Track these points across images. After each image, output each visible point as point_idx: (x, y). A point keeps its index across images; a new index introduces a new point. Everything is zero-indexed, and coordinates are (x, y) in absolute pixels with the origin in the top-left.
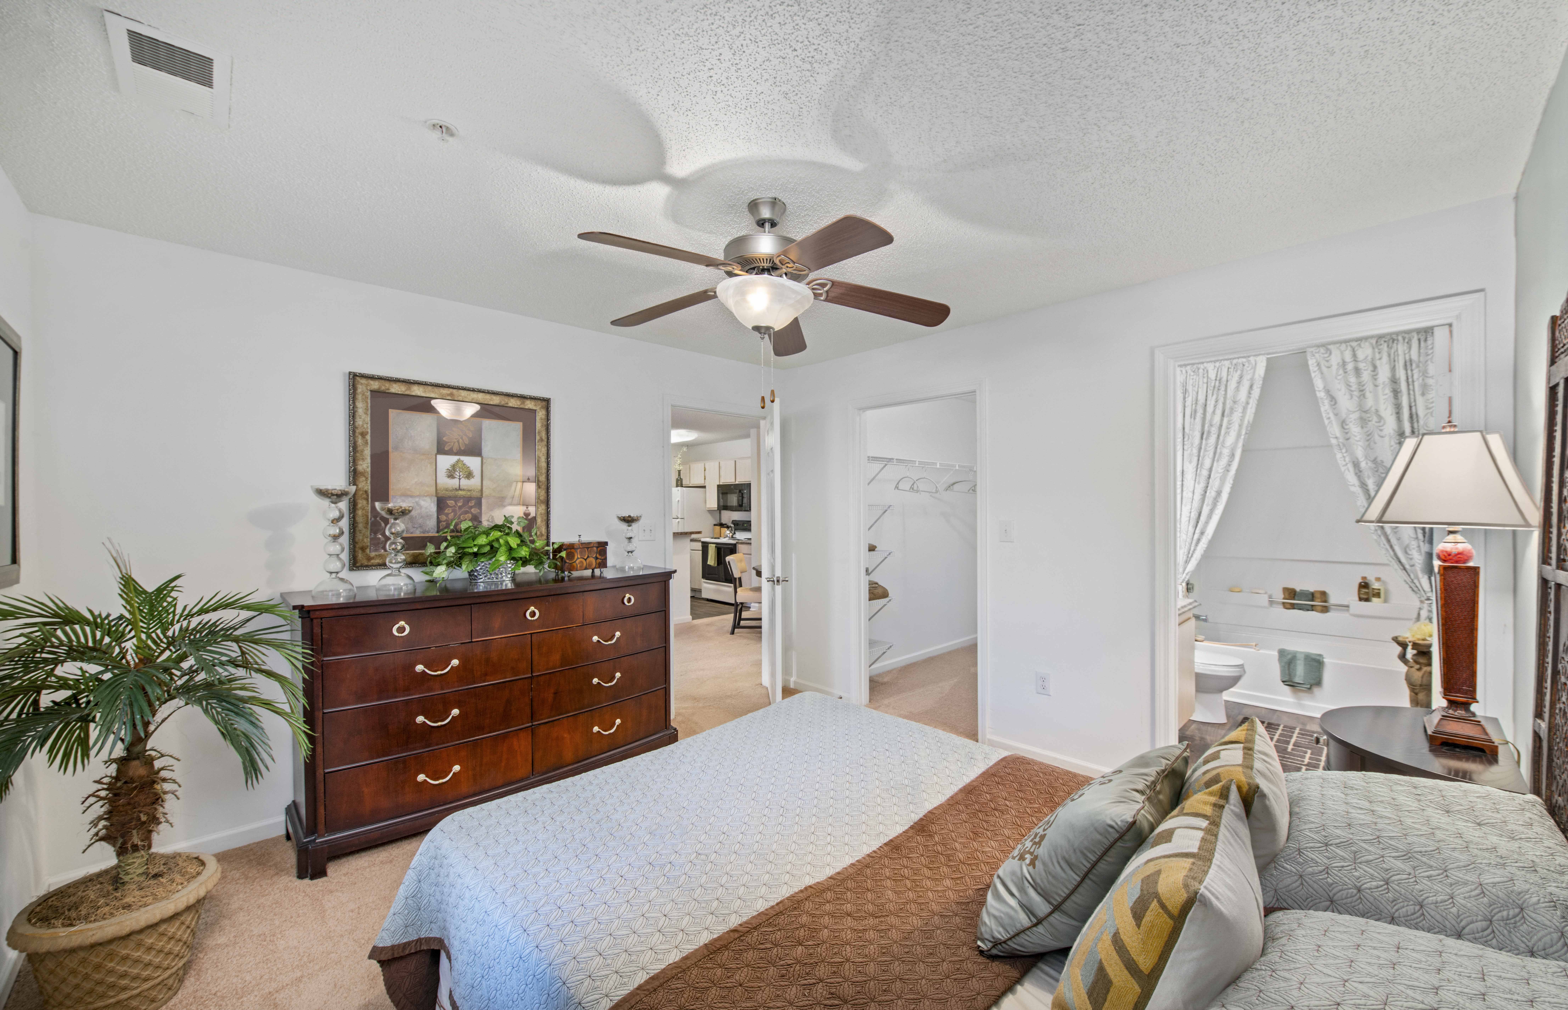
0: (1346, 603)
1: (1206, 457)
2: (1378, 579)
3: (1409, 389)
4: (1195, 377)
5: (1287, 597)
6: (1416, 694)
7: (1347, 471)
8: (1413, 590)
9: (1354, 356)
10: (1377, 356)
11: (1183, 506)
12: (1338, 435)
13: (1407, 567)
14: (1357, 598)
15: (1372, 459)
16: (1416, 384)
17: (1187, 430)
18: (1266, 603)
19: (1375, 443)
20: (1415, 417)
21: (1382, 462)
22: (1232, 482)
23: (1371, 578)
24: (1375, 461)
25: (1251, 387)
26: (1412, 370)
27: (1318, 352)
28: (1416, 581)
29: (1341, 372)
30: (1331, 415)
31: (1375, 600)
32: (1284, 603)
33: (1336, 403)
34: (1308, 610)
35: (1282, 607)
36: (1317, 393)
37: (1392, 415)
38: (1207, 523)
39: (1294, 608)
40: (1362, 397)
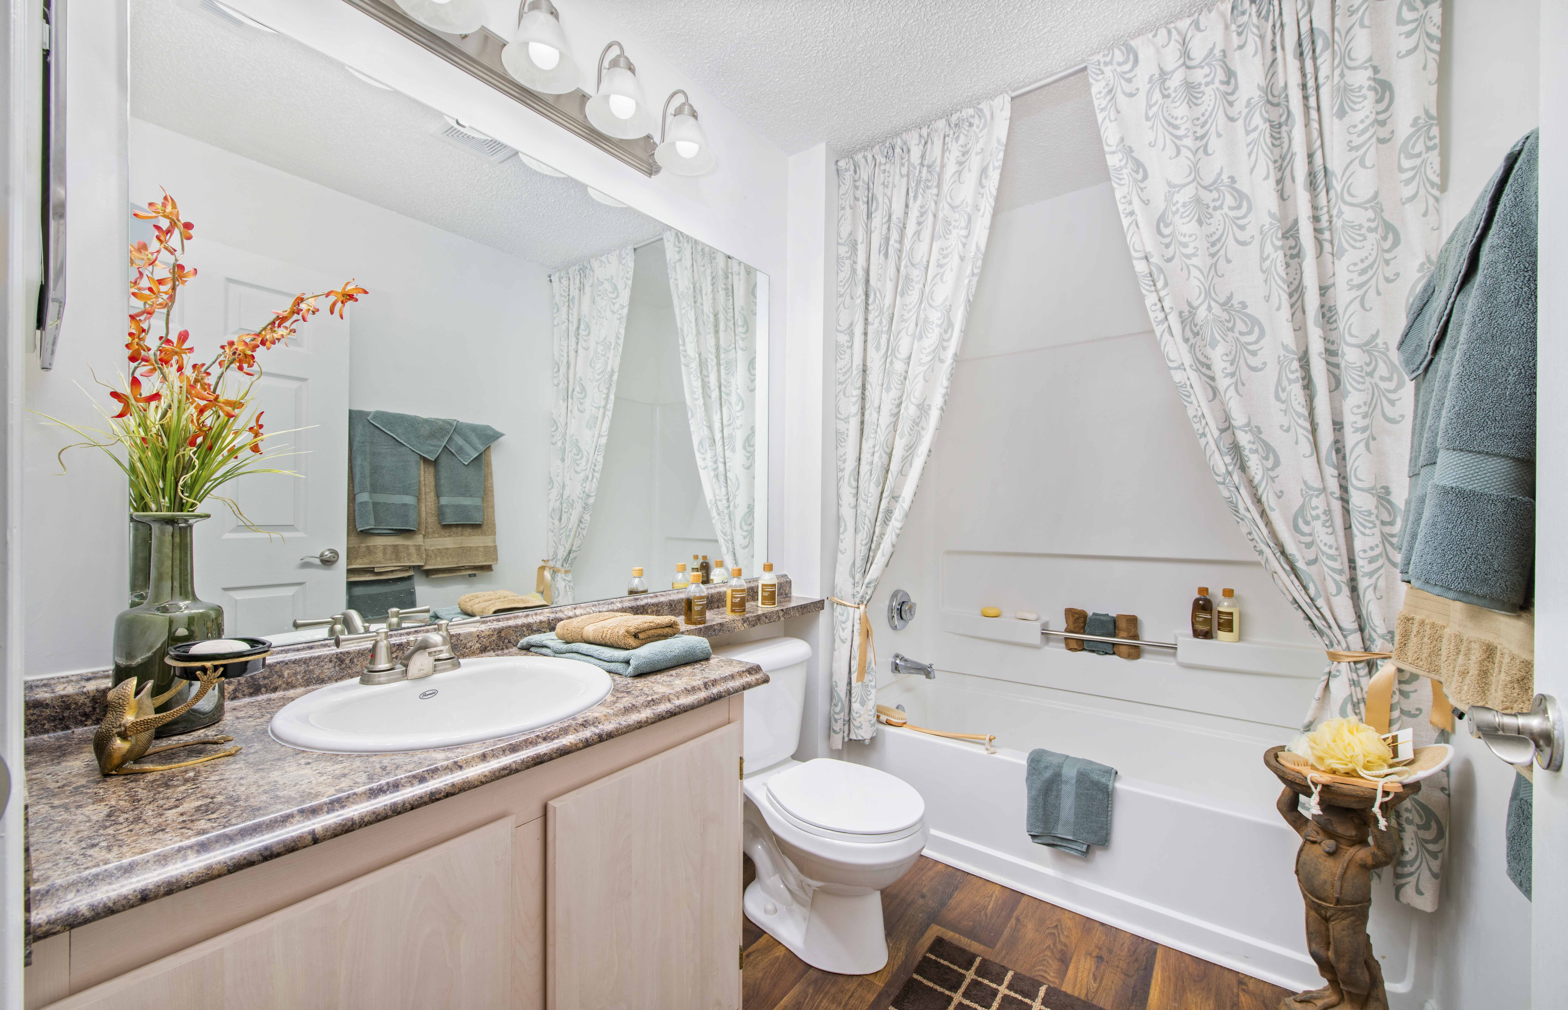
0: (1170, 641)
1: (903, 333)
2: (1228, 593)
3: (1307, 107)
4: (887, 167)
5: (1072, 628)
6: (1327, 920)
7: (1166, 336)
8: (1314, 626)
9: (1186, 54)
10: (1236, 41)
11: (864, 441)
12: (1149, 248)
13: (1300, 565)
14: (1191, 632)
15: (1222, 299)
16: (1324, 91)
17: (873, 282)
18: (1037, 639)
19: (1228, 261)
20: (1321, 175)
21: (1244, 305)
22: (945, 383)
23: (1216, 592)
24: (1226, 304)
25: (984, 171)
26: (1314, 59)
27: (1110, 63)
28: (1320, 603)
29: (1157, 96)
30: (1137, 205)
31: (1222, 635)
32: (1066, 639)
33: (1145, 177)
34: (1106, 653)
35: (1063, 645)
36: (1108, 157)
37: (1267, 178)
38: (902, 473)
39: (1084, 649)
40: (1201, 152)
